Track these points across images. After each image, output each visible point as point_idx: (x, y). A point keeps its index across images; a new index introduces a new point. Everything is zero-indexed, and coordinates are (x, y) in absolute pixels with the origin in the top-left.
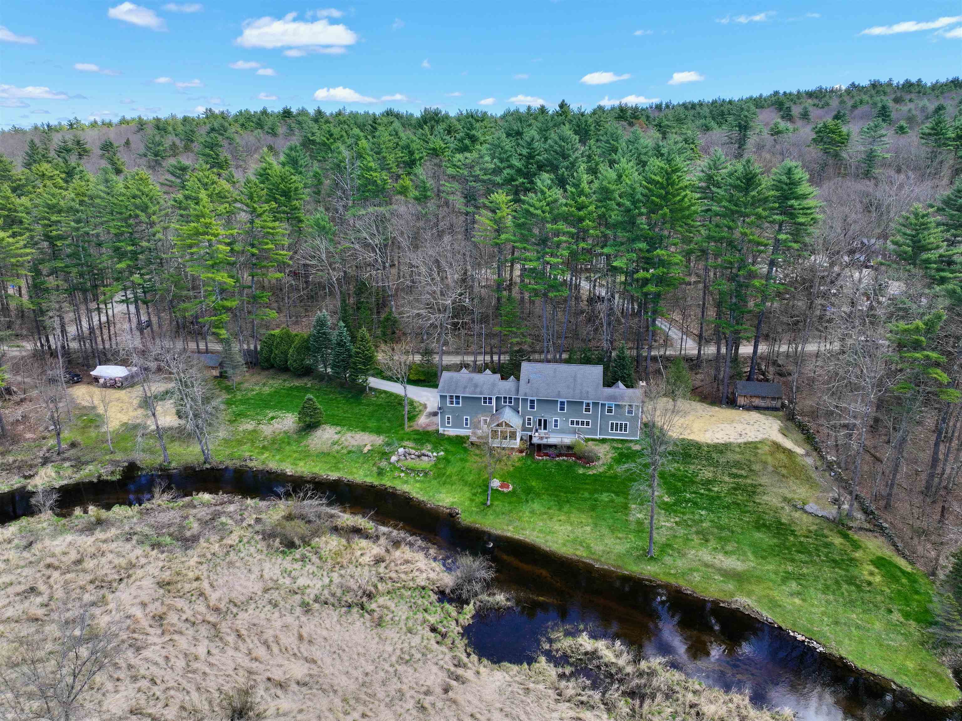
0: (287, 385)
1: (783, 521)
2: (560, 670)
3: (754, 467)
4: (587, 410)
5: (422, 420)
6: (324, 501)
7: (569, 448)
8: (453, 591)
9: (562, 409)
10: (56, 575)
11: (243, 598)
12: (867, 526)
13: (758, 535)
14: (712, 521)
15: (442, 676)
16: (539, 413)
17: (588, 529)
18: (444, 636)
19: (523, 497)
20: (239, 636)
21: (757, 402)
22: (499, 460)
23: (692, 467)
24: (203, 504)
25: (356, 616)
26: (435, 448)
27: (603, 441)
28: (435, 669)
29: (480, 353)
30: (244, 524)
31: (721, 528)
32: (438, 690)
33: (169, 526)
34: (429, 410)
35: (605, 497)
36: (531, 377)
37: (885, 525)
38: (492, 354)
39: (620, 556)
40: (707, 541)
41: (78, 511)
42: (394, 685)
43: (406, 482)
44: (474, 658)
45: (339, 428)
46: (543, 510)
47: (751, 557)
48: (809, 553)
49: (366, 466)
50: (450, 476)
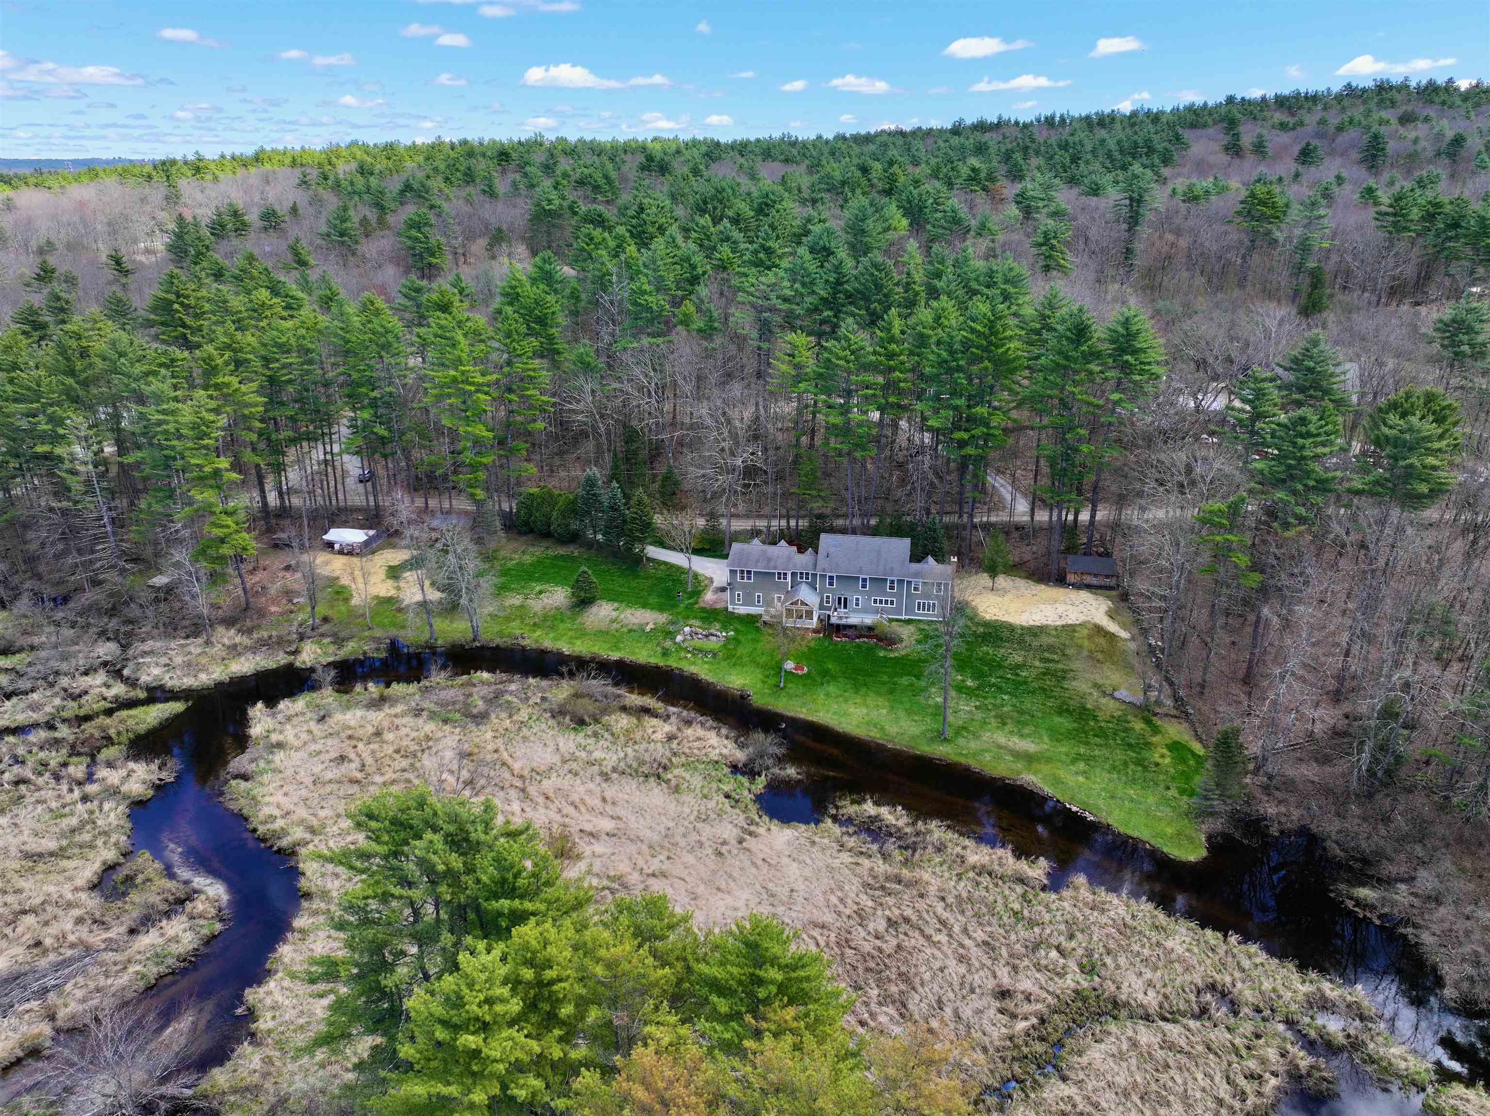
0: (550, 552)
1: (1089, 706)
2: (844, 829)
3: (1068, 652)
4: (892, 588)
5: (709, 596)
6: (609, 681)
7: (870, 628)
8: (745, 765)
9: (864, 586)
10: (360, 745)
11: (543, 768)
12: (1174, 712)
13: (1058, 720)
14: (1014, 706)
15: (736, 832)
16: (838, 590)
17: (884, 711)
18: (737, 801)
19: (819, 680)
20: (547, 798)
21: (1088, 579)
22: (793, 640)
23: (1002, 651)
24: (482, 682)
25: (654, 784)
26: (724, 628)
27: (909, 622)
28: (730, 826)
29: (775, 517)
30: (531, 702)
31: (1021, 712)
32: (734, 842)
33: (454, 703)
34: (715, 584)
35: (905, 681)
36: (832, 550)
37: (1191, 711)
38: (788, 517)
39: (913, 738)
40: (1004, 724)
41: (359, 688)
42: (694, 837)
43: (694, 663)
44: (766, 818)
45: (616, 605)
46: (838, 692)
47: (1046, 739)
48: (1106, 737)
49: (649, 646)
50: (741, 658)
